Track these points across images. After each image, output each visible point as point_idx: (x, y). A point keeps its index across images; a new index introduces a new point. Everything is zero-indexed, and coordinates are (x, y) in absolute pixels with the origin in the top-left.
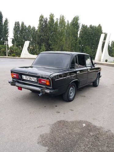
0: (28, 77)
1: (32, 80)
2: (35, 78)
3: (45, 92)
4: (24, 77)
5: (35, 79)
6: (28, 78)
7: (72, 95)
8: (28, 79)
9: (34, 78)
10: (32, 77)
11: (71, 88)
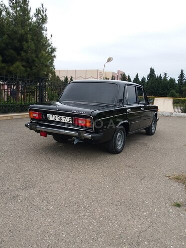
0: (57, 116)
1: (63, 121)
2: (69, 118)
3: (84, 137)
4: (51, 117)
5: (68, 120)
6: (57, 118)
7: (120, 145)
8: (57, 120)
9: (67, 118)
10: (63, 117)
11: (119, 134)
